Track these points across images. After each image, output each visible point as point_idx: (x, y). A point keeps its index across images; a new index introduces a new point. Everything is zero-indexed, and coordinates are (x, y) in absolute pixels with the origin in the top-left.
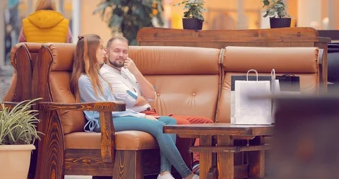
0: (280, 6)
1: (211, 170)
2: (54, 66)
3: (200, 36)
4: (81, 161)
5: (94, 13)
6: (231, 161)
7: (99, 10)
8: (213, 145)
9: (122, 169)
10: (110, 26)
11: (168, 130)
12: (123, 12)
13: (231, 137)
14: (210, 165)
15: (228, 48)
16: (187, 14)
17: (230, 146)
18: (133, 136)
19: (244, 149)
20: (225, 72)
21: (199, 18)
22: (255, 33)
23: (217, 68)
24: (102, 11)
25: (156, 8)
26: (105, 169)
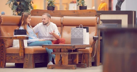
0: (83, 2)
1: (60, 61)
2: (2, 23)
3: (54, 13)
4: (12, 58)
5: (6, 4)
6: (67, 57)
7: (8, 3)
8: (61, 51)
9: (27, 61)
10: (12, 9)
11: (44, 46)
12: (17, 4)
13: (67, 49)
14: (59, 59)
15: (64, 17)
16: (49, 5)
17: (67, 52)
18: (31, 49)
19: (71, 53)
20: (63, 26)
21: (53, 6)
22: (74, 11)
23: (60, 24)
24: (9, 4)
25: (30, 3)
26: (21, 61)
